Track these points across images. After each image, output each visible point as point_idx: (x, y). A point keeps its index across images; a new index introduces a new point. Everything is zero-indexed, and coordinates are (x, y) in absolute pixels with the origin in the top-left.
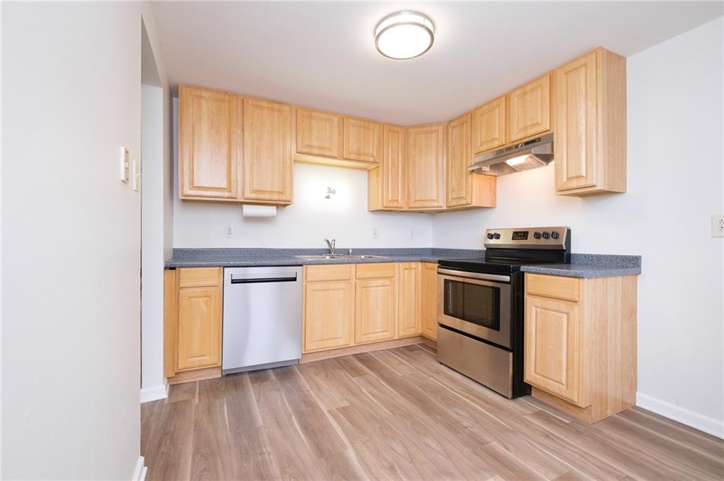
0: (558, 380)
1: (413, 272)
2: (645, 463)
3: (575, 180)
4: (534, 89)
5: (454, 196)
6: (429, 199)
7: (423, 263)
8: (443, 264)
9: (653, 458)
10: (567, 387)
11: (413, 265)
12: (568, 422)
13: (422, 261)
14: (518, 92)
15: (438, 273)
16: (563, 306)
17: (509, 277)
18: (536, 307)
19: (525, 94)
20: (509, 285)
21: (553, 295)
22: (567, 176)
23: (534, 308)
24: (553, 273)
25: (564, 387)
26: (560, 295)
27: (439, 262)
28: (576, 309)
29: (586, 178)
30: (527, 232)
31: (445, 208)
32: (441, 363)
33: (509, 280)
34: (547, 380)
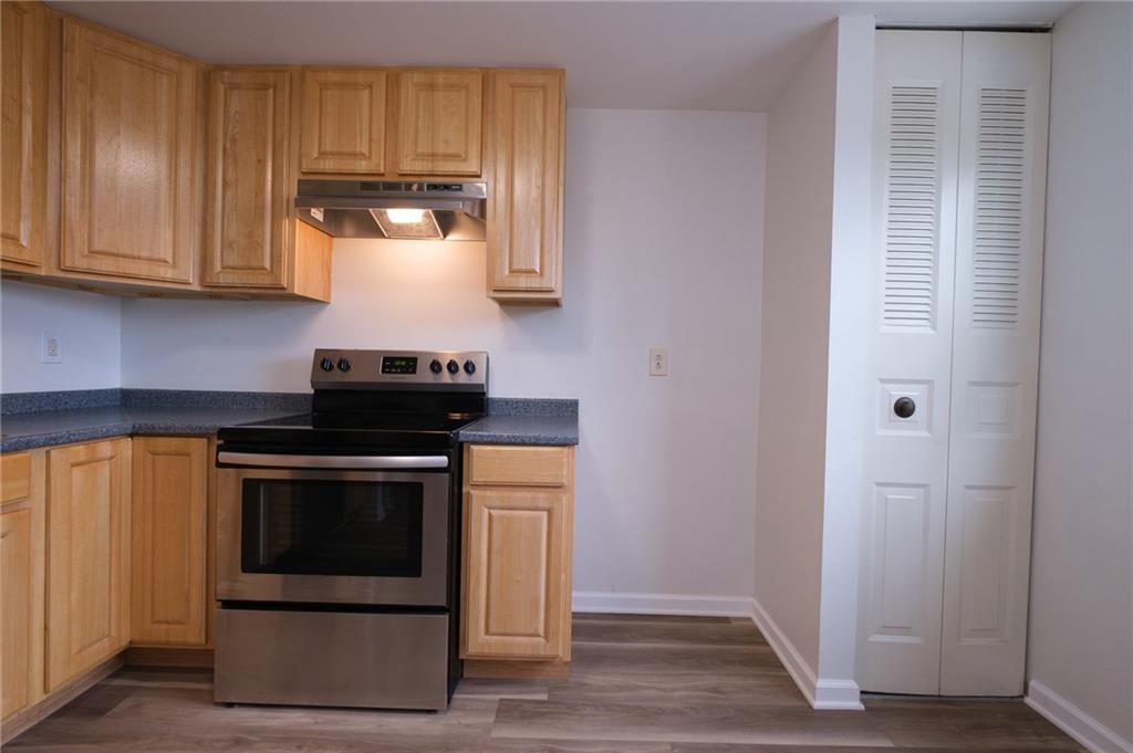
0: (532, 631)
1: (105, 470)
2: (659, 705)
3: (525, 275)
4: (451, 87)
5: (233, 260)
6: (145, 254)
7: (140, 441)
8: (234, 440)
9: (654, 688)
10: (546, 637)
11: (105, 448)
12: (544, 697)
13: (132, 435)
14: (418, 78)
15: (219, 465)
16: (542, 497)
17: (446, 458)
18: (489, 508)
19: (432, 87)
20: (447, 475)
21: (525, 479)
22: (510, 267)
23: (486, 510)
24: (527, 441)
25: (542, 640)
26: (537, 479)
27: (222, 432)
28: (565, 498)
29: (542, 274)
30: (414, 360)
31: (196, 287)
32: (230, 705)
33: (446, 465)
34: (510, 638)
